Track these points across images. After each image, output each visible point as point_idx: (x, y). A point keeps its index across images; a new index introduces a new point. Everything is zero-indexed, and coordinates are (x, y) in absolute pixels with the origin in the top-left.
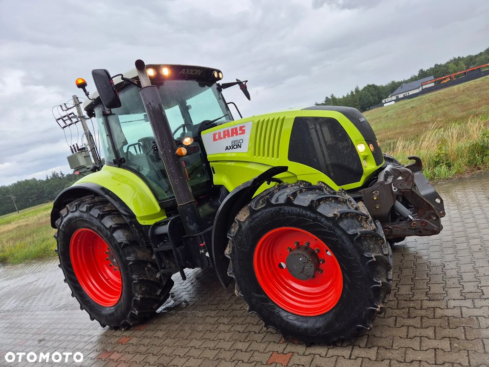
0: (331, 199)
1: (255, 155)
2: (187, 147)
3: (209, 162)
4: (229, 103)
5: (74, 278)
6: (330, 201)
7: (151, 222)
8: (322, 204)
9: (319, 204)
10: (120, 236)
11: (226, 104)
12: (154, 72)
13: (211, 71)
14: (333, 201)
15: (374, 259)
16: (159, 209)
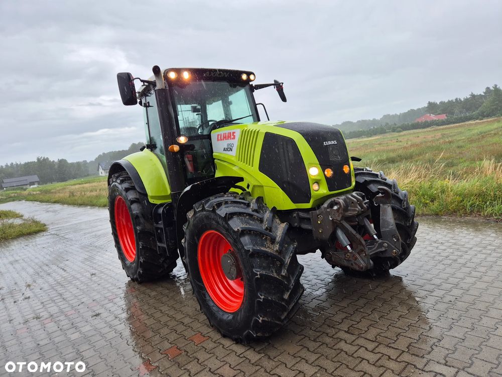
0: (245, 215)
1: (239, 160)
2: (181, 145)
3: (215, 159)
4: (258, 104)
5: (116, 233)
6: (244, 216)
7: (158, 202)
8: (235, 218)
9: (232, 218)
10: (135, 209)
11: (255, 105)
12: (176, 75)
13: (239, 73)
14: (247, 217)
15: (259, 276)
16: (169, 192)
